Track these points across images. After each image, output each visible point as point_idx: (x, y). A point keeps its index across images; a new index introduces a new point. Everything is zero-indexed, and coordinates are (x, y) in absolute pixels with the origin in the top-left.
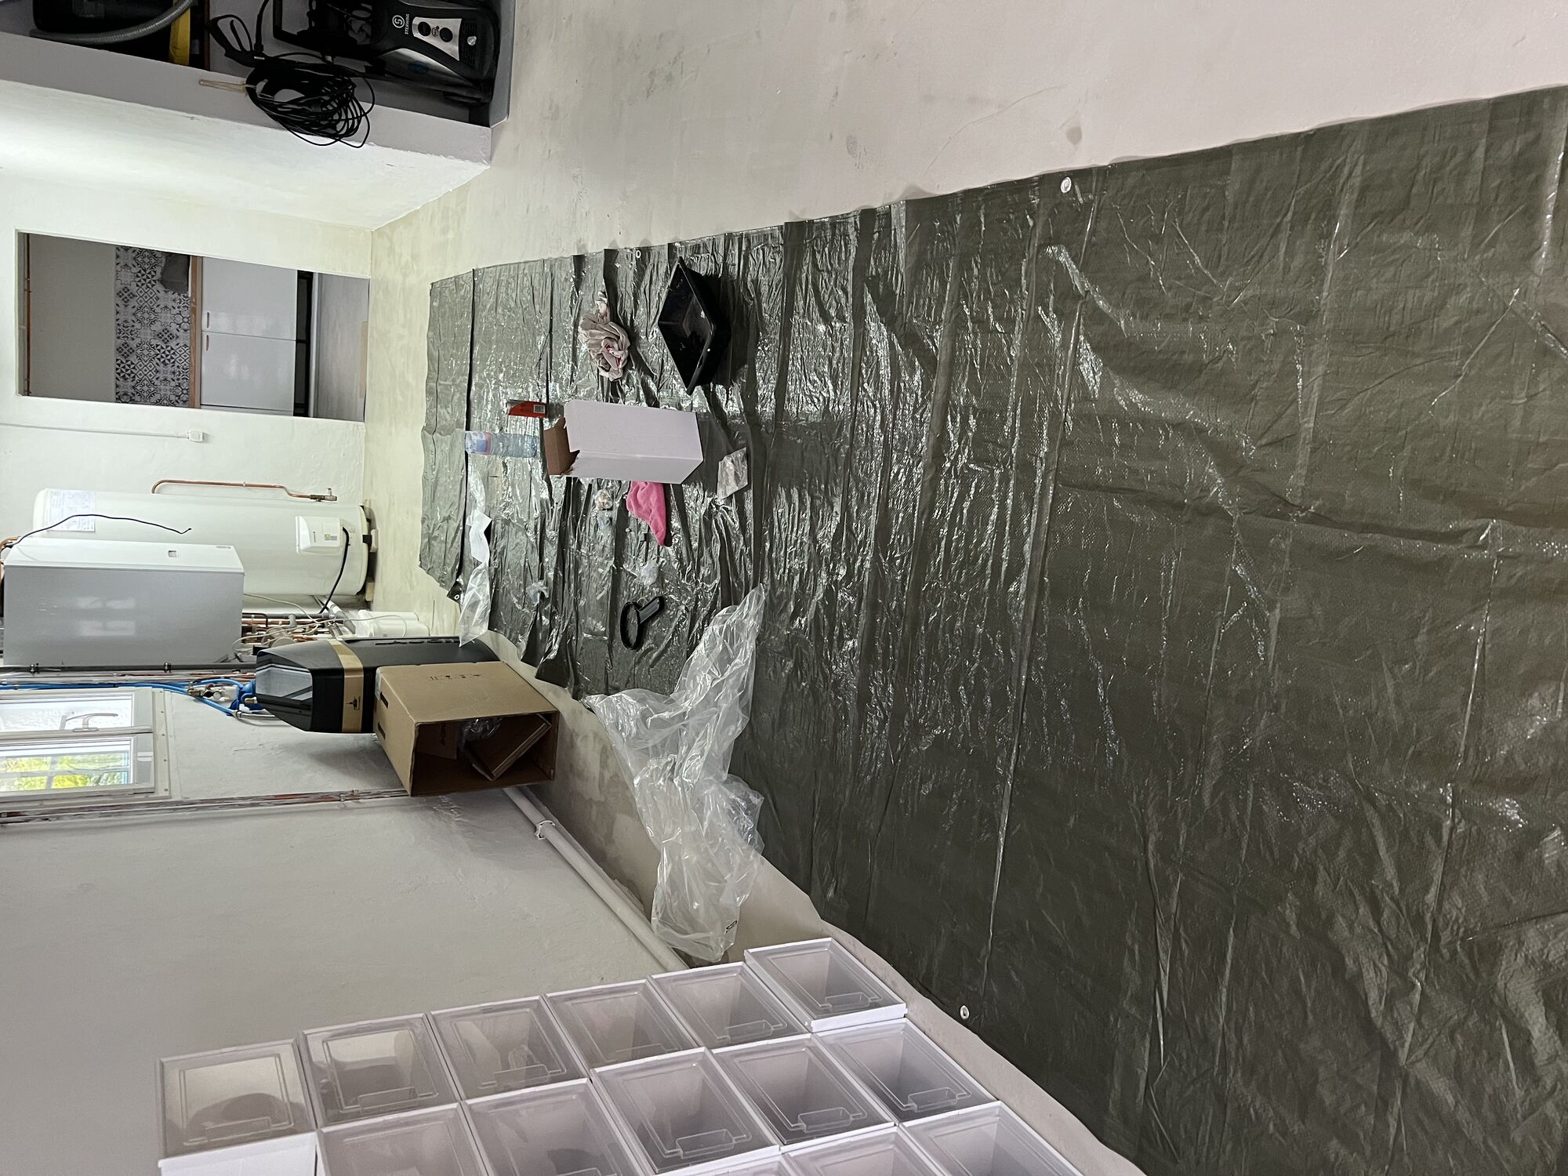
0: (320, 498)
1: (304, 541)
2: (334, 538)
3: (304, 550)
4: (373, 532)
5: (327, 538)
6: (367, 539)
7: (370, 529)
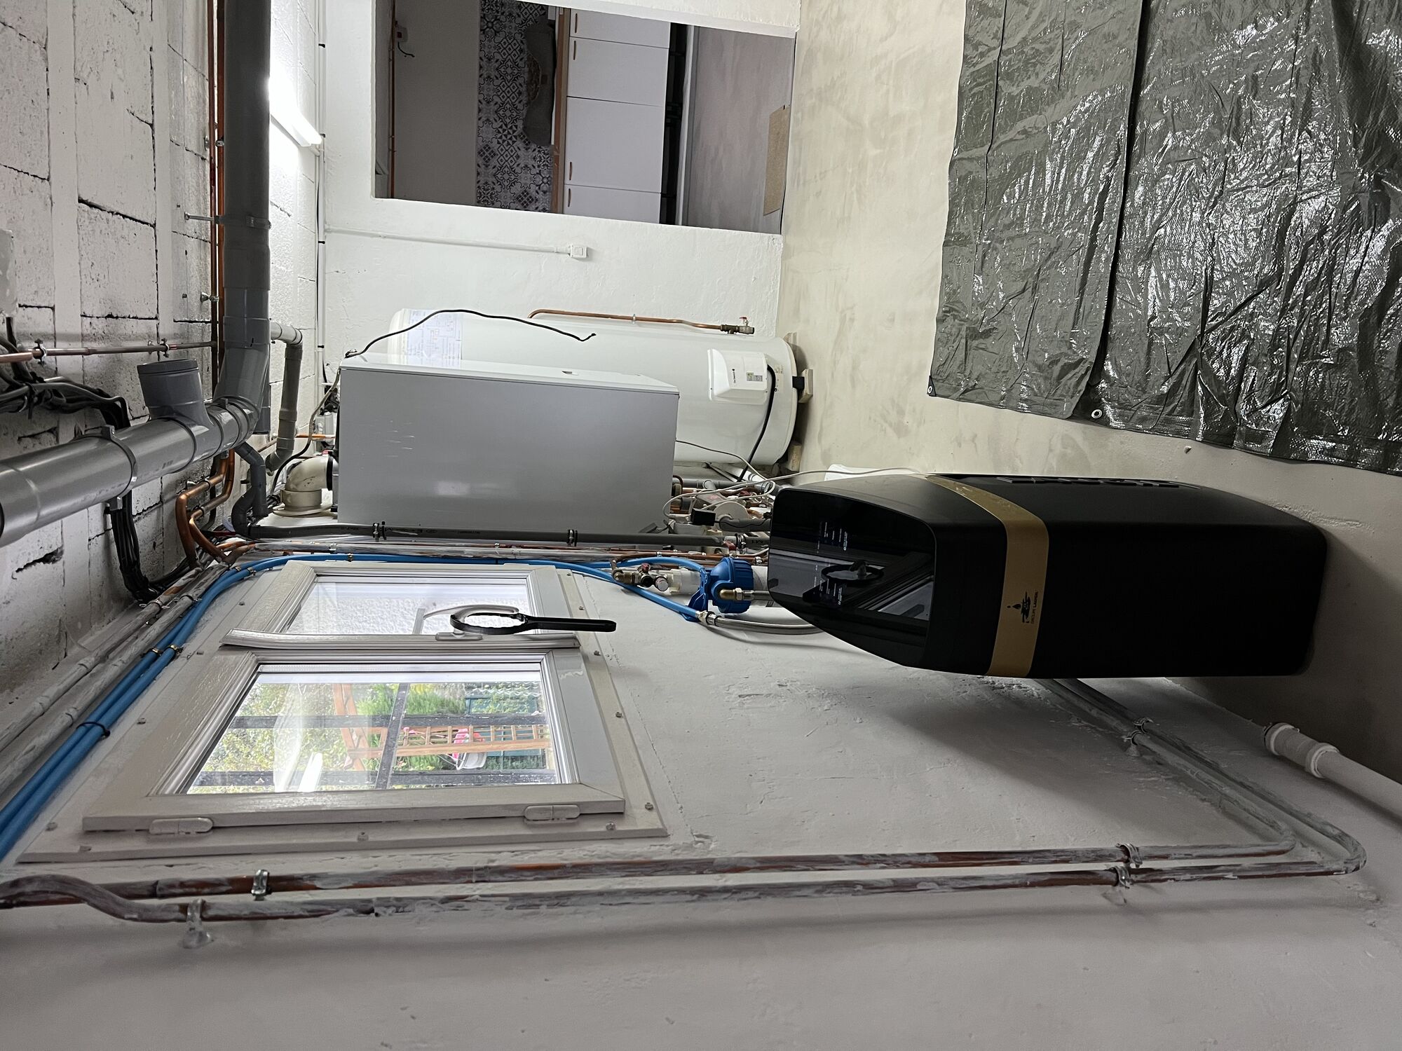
0: (732, 330)
1: (720, 381)
2: (759, 378)
3: (719, 396)
4: (804, 374)
5: (750, 377)
6: (798, 383)
7: (799, 372)
